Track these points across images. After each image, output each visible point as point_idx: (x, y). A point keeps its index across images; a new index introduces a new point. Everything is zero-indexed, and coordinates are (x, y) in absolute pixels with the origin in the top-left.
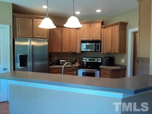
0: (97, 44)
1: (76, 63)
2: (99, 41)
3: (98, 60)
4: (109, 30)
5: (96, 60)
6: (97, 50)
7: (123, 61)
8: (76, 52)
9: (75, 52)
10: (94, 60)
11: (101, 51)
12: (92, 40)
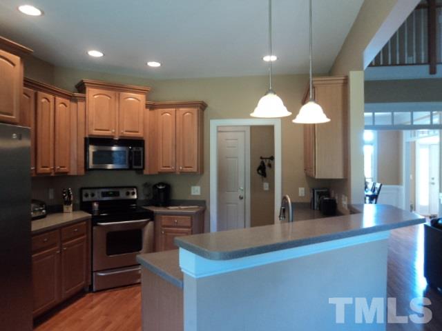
0: (134, 149)
1: (65, 208)
2: (139, 143)
3: (128, 194)
4: (167, 115)
5: (123, 195)
6: (135, 165)
7: (196, 191)
8: (69, 174)
9: (67, 173)
10: (117, 194)
11: (144, 168)
12: (121, 136)
